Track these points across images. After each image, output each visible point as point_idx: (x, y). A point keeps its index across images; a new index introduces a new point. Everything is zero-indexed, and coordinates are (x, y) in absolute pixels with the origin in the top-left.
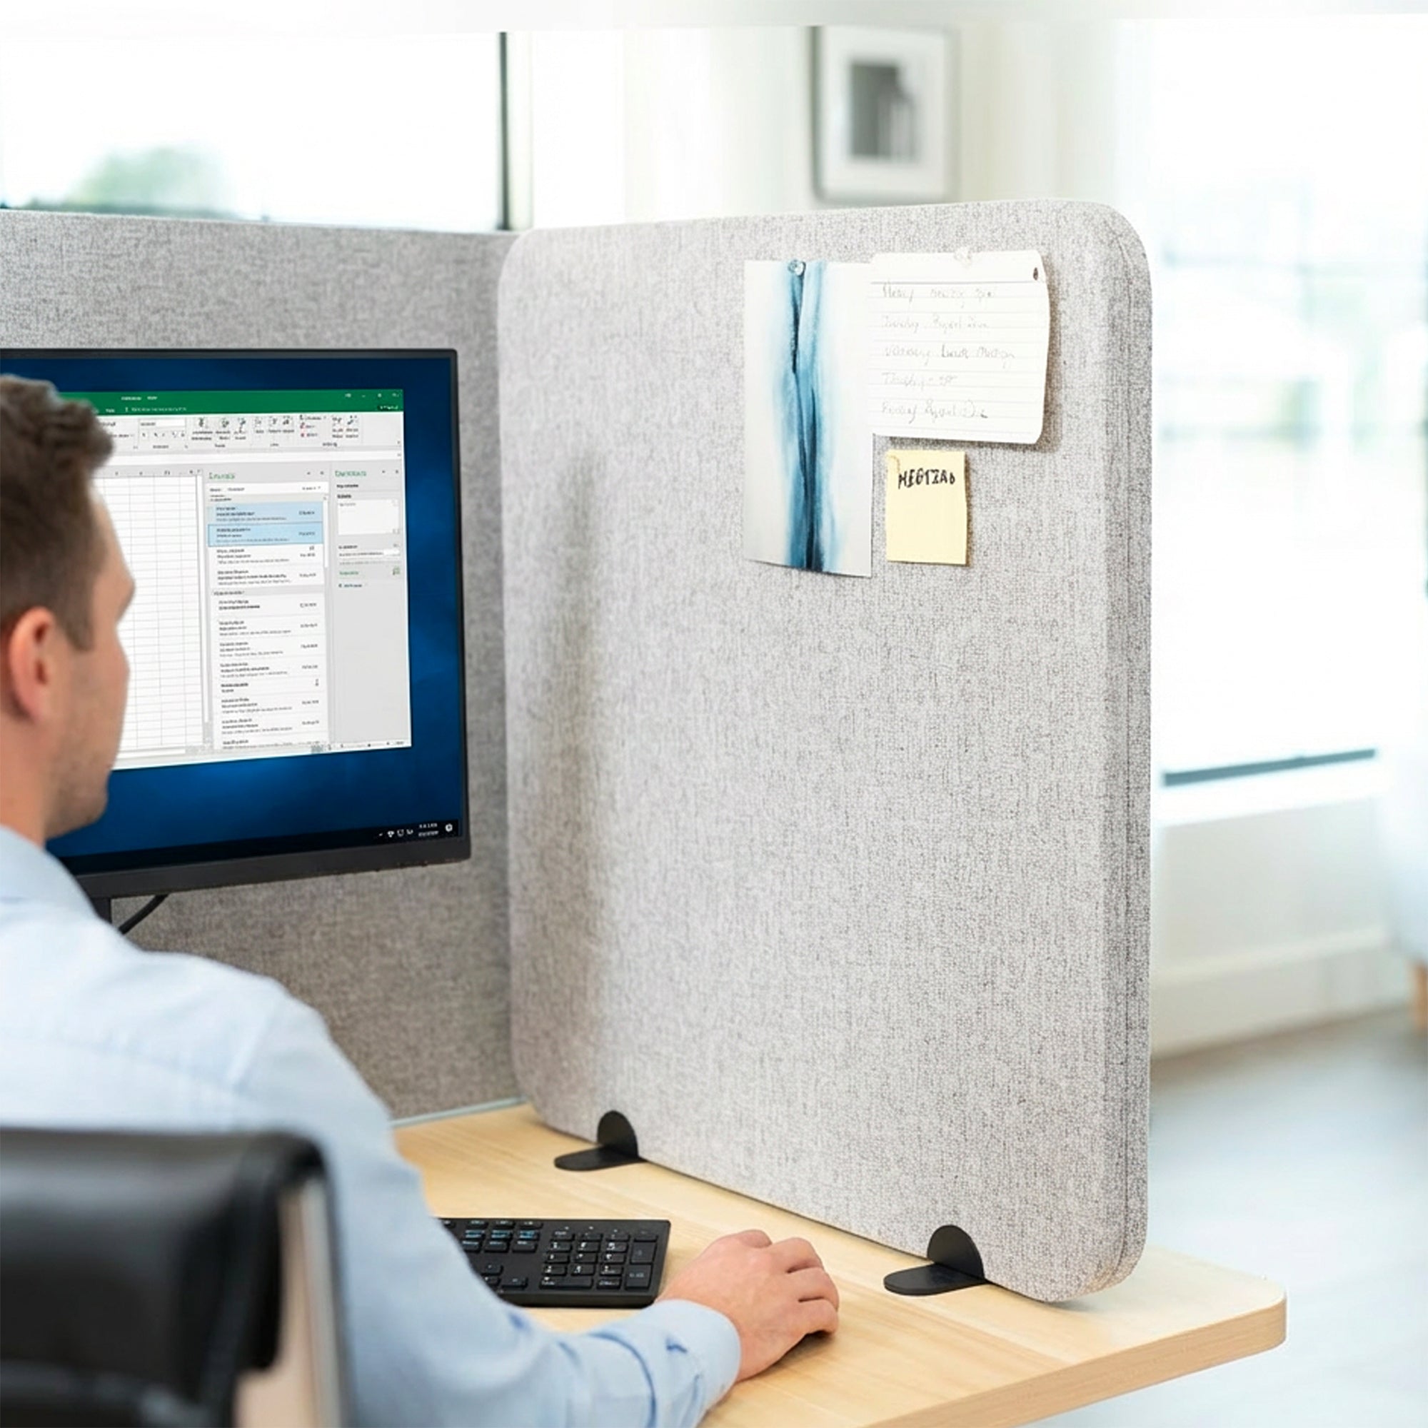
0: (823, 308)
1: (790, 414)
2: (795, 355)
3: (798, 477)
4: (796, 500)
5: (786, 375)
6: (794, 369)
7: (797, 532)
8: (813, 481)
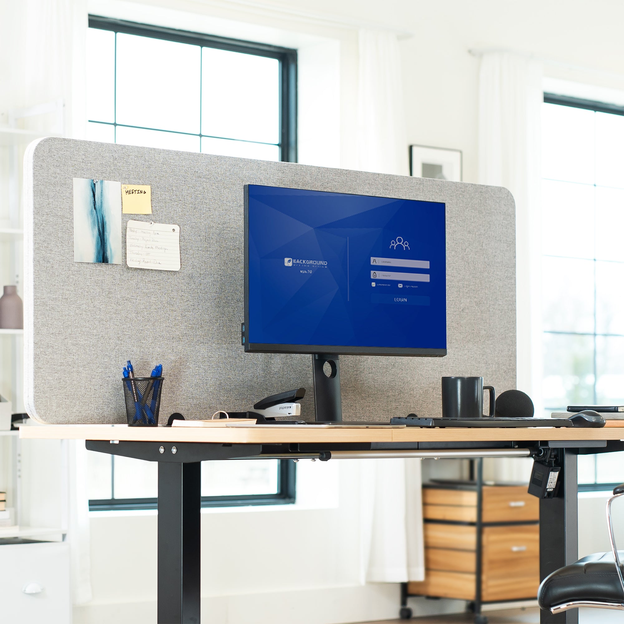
0: (104, 191)
1: (94, 221)
2: (95, 205)
3: (98, 238)
4: (98, 243)
5: (92, 211)
6: (95, 208)
7: (98, 253)
8: (104, 239)
